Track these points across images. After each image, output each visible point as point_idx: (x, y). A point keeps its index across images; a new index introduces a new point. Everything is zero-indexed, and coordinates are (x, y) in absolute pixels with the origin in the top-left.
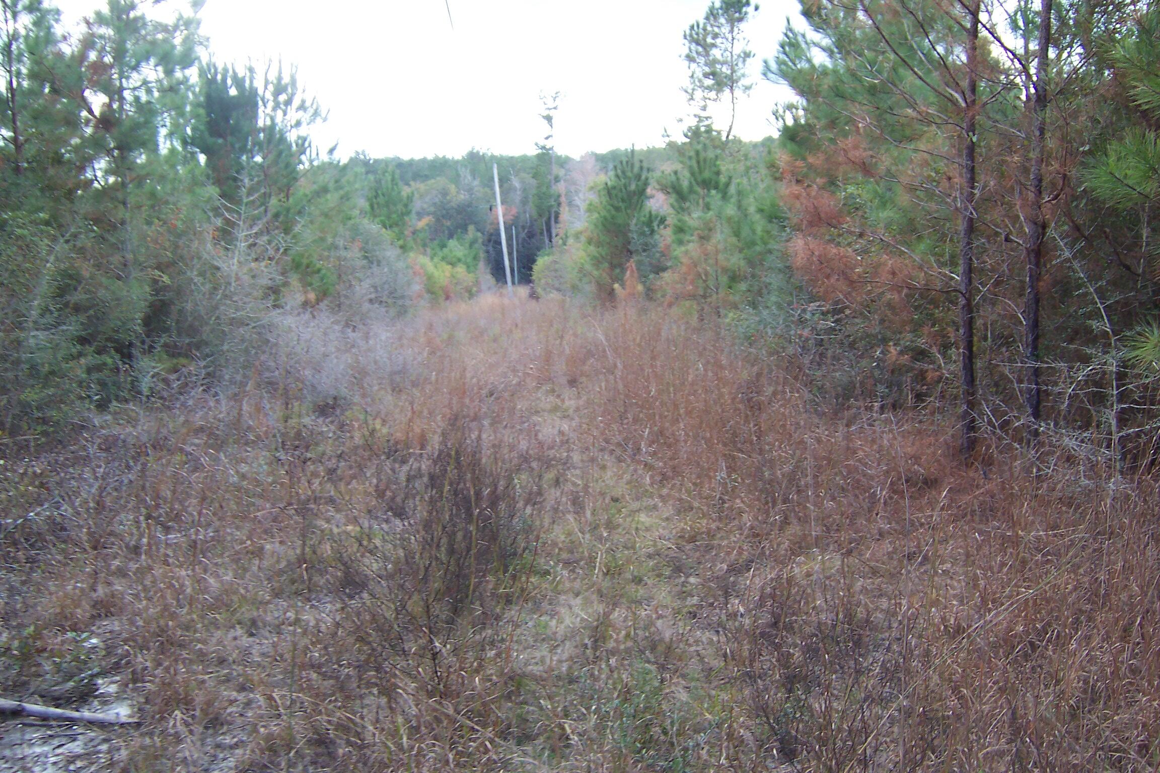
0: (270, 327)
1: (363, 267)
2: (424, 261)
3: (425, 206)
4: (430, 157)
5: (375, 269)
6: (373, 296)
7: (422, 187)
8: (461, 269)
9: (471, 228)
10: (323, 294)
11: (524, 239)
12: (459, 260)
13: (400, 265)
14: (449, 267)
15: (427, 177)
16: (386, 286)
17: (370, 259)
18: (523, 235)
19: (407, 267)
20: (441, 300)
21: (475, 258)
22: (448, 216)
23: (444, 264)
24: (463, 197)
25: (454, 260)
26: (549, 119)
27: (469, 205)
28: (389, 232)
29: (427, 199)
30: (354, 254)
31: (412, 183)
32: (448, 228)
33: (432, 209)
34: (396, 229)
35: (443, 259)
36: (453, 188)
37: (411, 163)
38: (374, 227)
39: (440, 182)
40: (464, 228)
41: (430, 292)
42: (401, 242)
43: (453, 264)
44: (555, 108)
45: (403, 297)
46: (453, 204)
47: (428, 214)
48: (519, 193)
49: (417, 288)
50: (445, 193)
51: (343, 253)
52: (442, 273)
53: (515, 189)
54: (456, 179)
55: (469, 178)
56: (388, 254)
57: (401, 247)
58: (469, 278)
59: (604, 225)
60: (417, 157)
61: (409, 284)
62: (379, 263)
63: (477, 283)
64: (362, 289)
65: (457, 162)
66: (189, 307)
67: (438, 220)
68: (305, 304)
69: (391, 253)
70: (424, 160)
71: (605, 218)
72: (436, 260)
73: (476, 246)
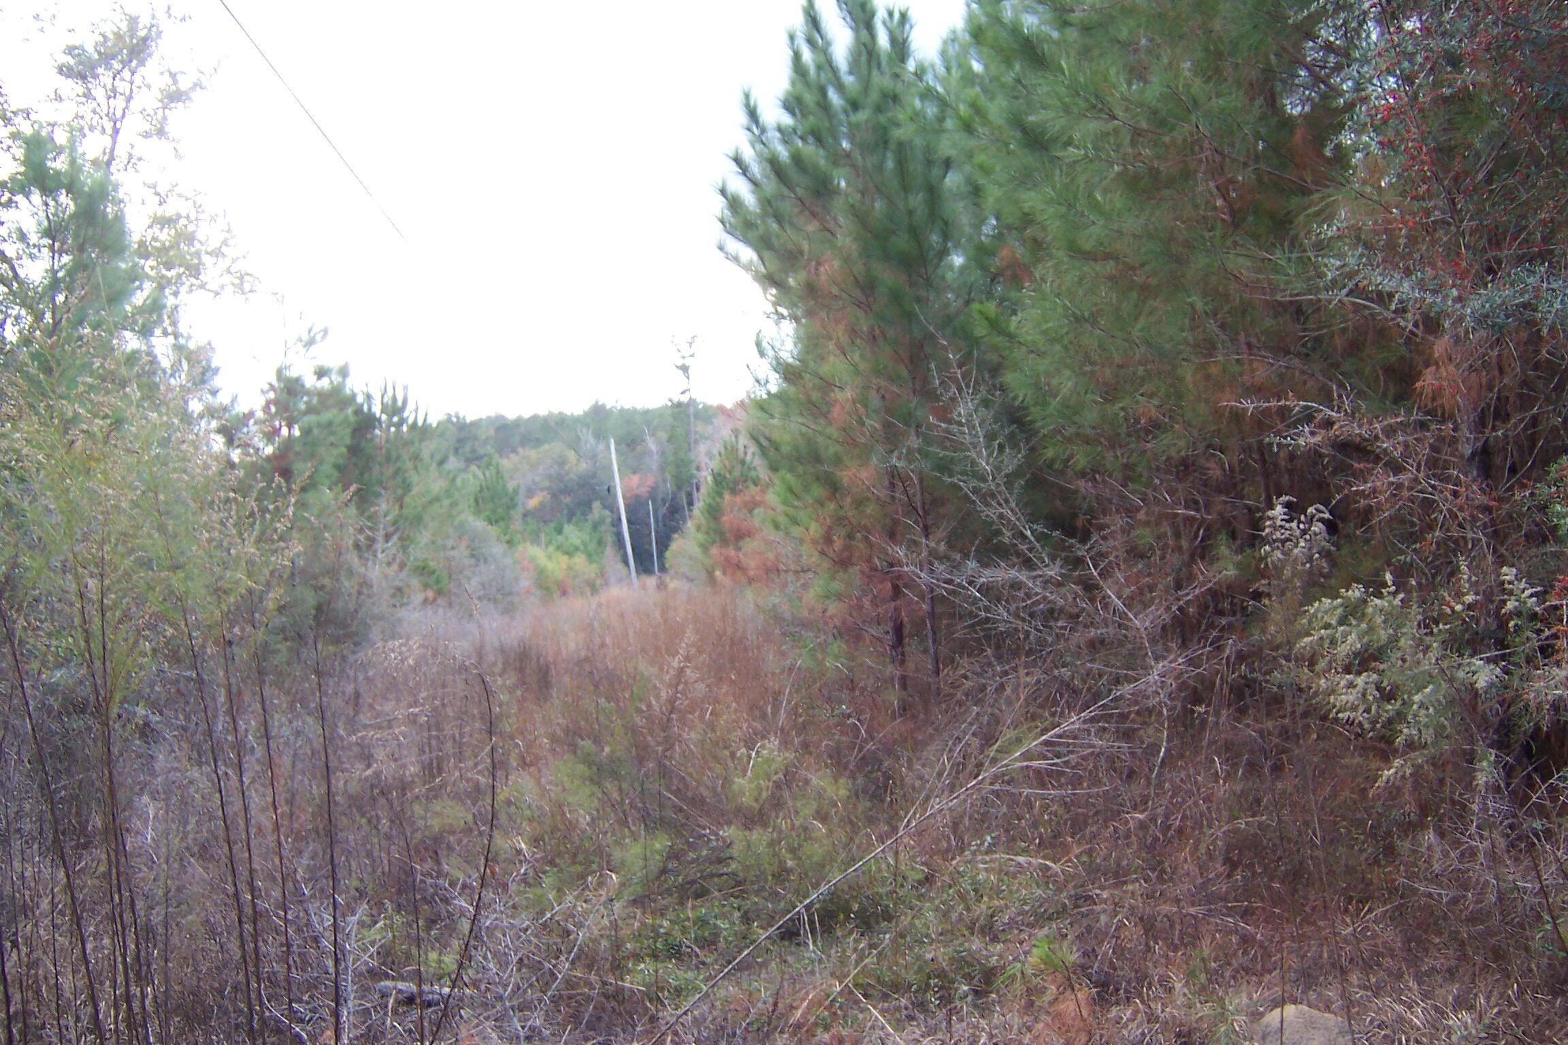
0: (400, 620)
1: (471, 566)
2: (537, 553)
3: (537, 479)
4: (543, 412)
5: (482, 567)
6: (482, 593)
7: (533, 454)
8: (579, 560)
9: (597, 505)
10: (439, 592)
11: (664, 516)
12: (577, 549)
13: (508, 561)
14: (566, 558)
15: (538, 442)
16: (494, 583)
17: (477, 555)
18: (663, 510)
19: (515, 563)
20: (556, 595)
21: (600, 542)
22: (566, 491)
23: (559, 554)
24: (584, 466)
25: (572, 549)
26: (684, 369)
27: (594, 475)
28: (495, 528)
29: (541, 469)
30: (461, 553)
31: (520, 450)
32: (567, 505)
33: (547, 484)
34: (502, 524)
35: (558, 548)
36: (571, 456)
37: (518, 423)
38: (480, 524)
39: (555, 448)
40: (586, 505)
41: (541, 587)
42: (507, 538)
43: (569, 554)
44: (692, 356)
45: (511, 593)
46: (572, 476)
47: (542, 490)
48: (656, 457)
49: (525, 583)
50: (562, 462)
51: (452, 553)
52: (554, 564)
53: (650, 453)
54: (575, 445)
55: (592, 441)
56: (495, 550)
57: (508, 542)
58: (591, 570)
59: (709, 512)
60: (527, 414)
61: (517, 579)
62: (486, 561)
63: (602, 574)
64: (473, 585)
65: (576, 420)
66: (340, 604)
67: (554, 496)
68: (426, 600)
69: (498, 549)
70: (535, 418)
71: (710, 505)
72: (551, 549)
73: (603, 528)
